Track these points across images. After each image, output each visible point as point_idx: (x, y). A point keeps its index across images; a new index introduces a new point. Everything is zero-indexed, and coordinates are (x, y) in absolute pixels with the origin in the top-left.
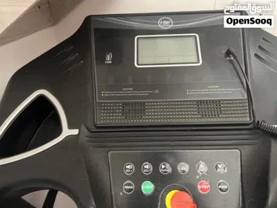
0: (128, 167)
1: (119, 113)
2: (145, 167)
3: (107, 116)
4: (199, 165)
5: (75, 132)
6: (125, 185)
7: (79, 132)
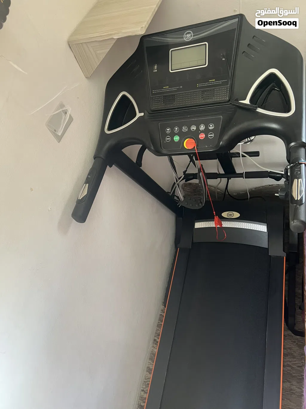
0: (168, 130)
1: (161, 102)
2: (176, 129)
3: (156, 105)
4: (201, 126)
5: (142, 114)
6: (167, 138)
7: (144, 114)
